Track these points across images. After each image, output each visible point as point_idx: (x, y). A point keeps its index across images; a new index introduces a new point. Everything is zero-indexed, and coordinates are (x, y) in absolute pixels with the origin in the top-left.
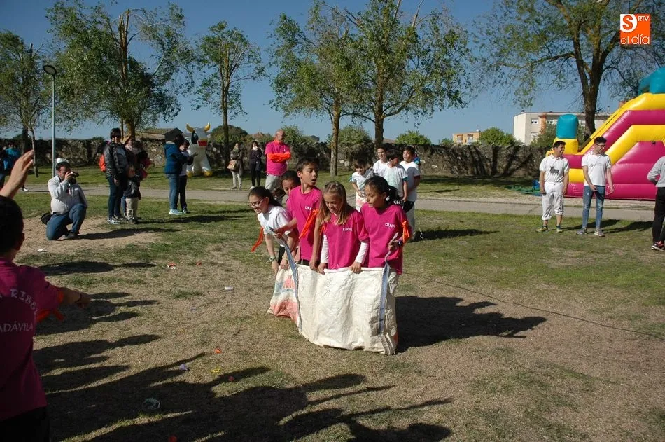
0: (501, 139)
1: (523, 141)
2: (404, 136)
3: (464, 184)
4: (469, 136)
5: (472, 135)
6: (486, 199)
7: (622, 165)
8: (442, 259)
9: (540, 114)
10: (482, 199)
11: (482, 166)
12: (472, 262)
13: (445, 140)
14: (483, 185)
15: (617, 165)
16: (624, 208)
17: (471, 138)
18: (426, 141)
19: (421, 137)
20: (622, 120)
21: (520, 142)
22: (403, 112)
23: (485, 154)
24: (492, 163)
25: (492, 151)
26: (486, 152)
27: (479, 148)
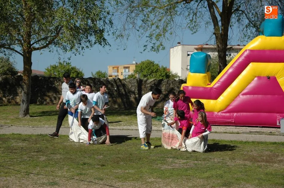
0: (156, 72)
1: (180, 74)
2: (54, 68)
3: (111, 115)
4: (125, 68)
5: (129, 67)
6: (129, 127)
7: (245, 97)
8: (81, 167)
9: (196, 47)
10: (125, 127)
11: (128, 98)
12: (104, 167)
13: (99, 73)
14: (127, 115)
15: (241, 96)
16: (243, 133)
17: (127, 70)
18: (78, 74)
19: (73, 68)
20: (243, 58)
21: (176, 76)
22: (52, 46)
23: (131, 87)
24: (137, 96)
25: (137, 84)
26: (132, 85)
27: (126, 81)
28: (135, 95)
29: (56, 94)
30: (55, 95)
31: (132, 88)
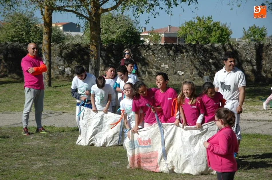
23: (246, 55)
24: (255, 67)
25: (255, 51)
26: (247, 52)
27: (238, 48)
28: (253, 66)
29: (145, 67)
30: (143, 69)
31: (247, 57)
